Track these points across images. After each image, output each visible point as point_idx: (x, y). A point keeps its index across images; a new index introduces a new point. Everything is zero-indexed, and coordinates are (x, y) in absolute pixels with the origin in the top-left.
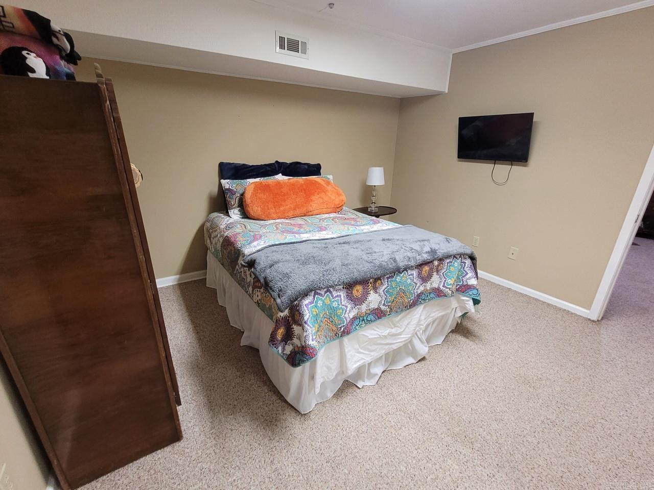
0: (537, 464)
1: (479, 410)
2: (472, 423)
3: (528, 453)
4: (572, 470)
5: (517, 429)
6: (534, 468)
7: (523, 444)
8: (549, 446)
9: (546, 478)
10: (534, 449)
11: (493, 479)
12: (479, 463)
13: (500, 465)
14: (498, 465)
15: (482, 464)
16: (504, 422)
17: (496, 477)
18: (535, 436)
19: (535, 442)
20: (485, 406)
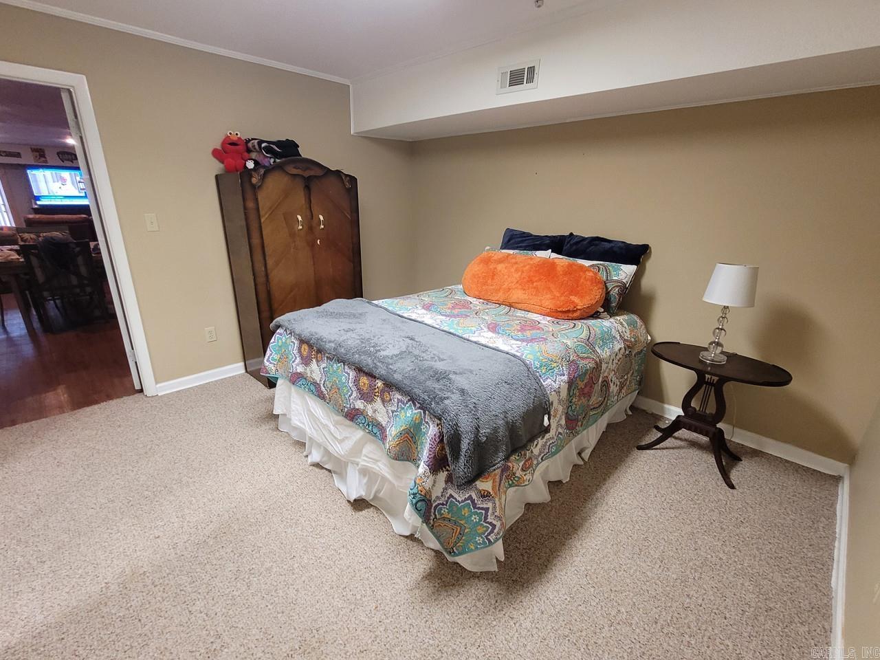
0: (166, 598)
1: (258, 555)
2: (241, 544)
3: (183, 593)
4: (140, 640)
5: (219, 594)
6: (164, 592)
7: (194, 592)
8: (181, 625)
9: (148, 601)
10: (185, 602)
11: (171, 547)
12: (192, 539)
13: (182, 557)
14: (183, 555)
15: (190, 542)
16: (233, 579)
17: (172, 550)
18: (201, 612)
19: (193, 609)
20: (262, 565)
